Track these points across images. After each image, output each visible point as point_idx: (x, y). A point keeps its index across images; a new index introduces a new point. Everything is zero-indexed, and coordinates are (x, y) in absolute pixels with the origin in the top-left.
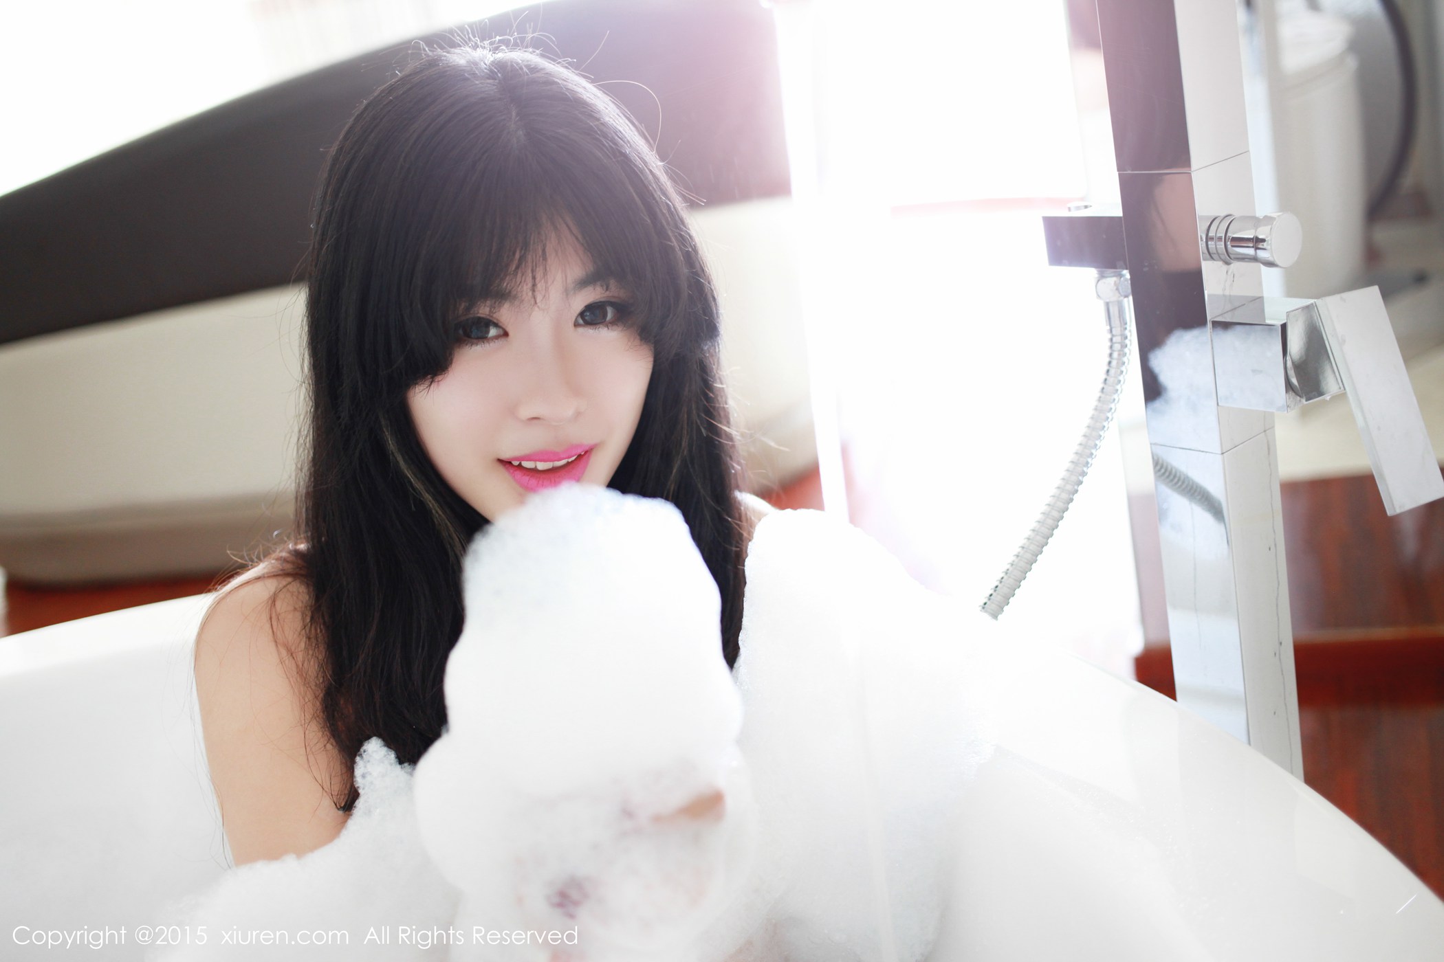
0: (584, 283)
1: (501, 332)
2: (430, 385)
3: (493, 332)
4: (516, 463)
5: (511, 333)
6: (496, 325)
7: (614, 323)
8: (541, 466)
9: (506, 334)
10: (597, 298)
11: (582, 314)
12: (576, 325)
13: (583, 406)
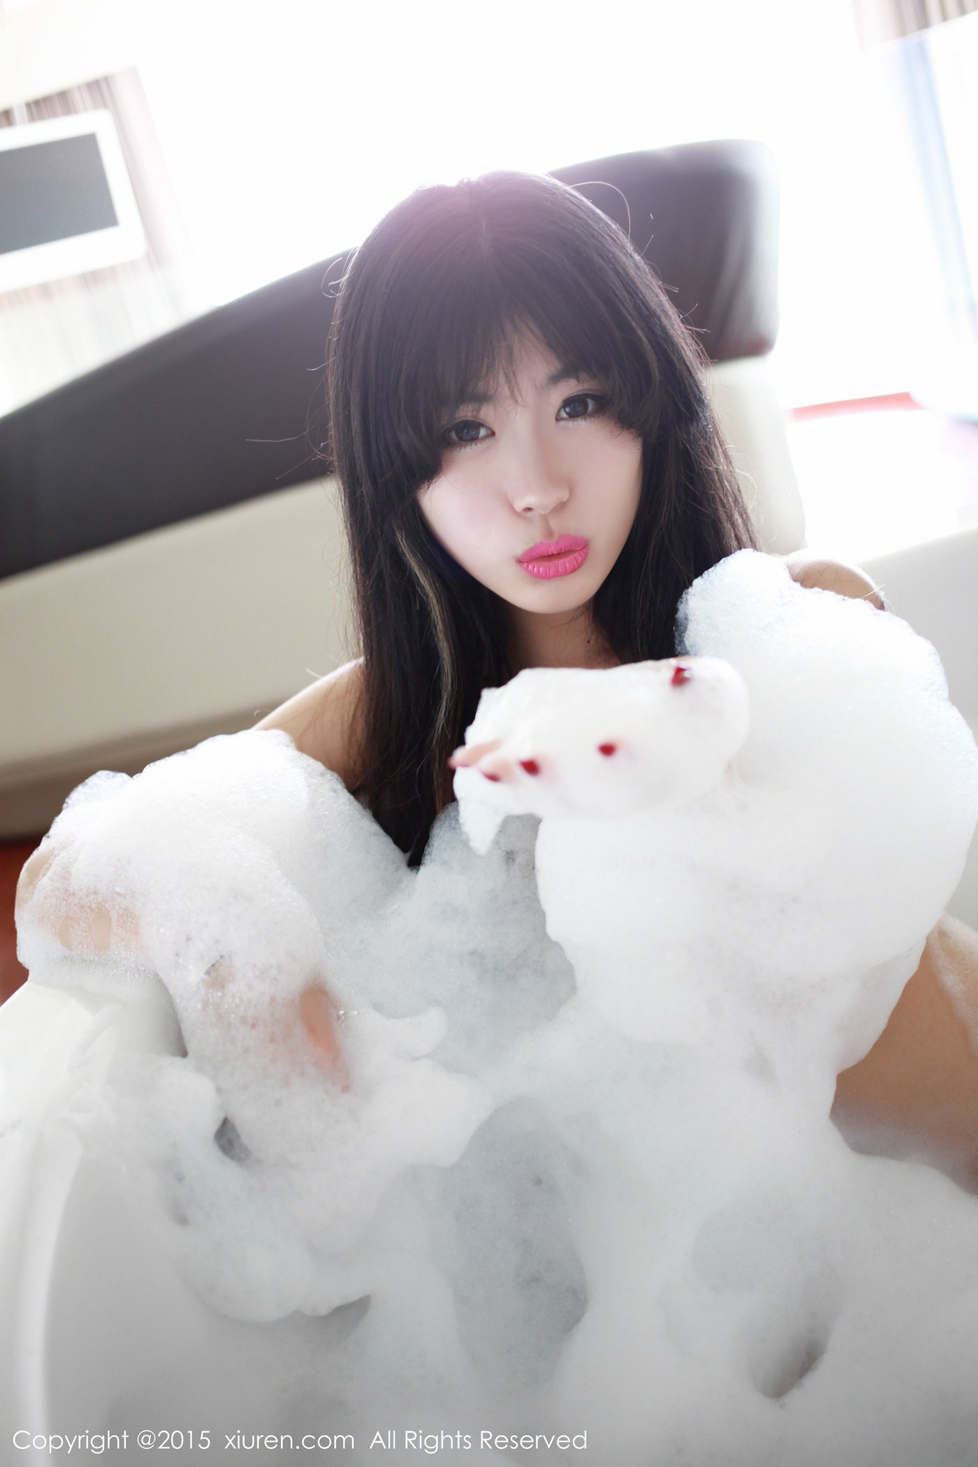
0: (555, 379)
1: (489, 432)
3: (483, 432)
5: (497, 432)
7: (592, 415)
9: (493, 434)
10: (574, 391)
11: (562, 408)
12: (558, 419)
13: (564, 495)
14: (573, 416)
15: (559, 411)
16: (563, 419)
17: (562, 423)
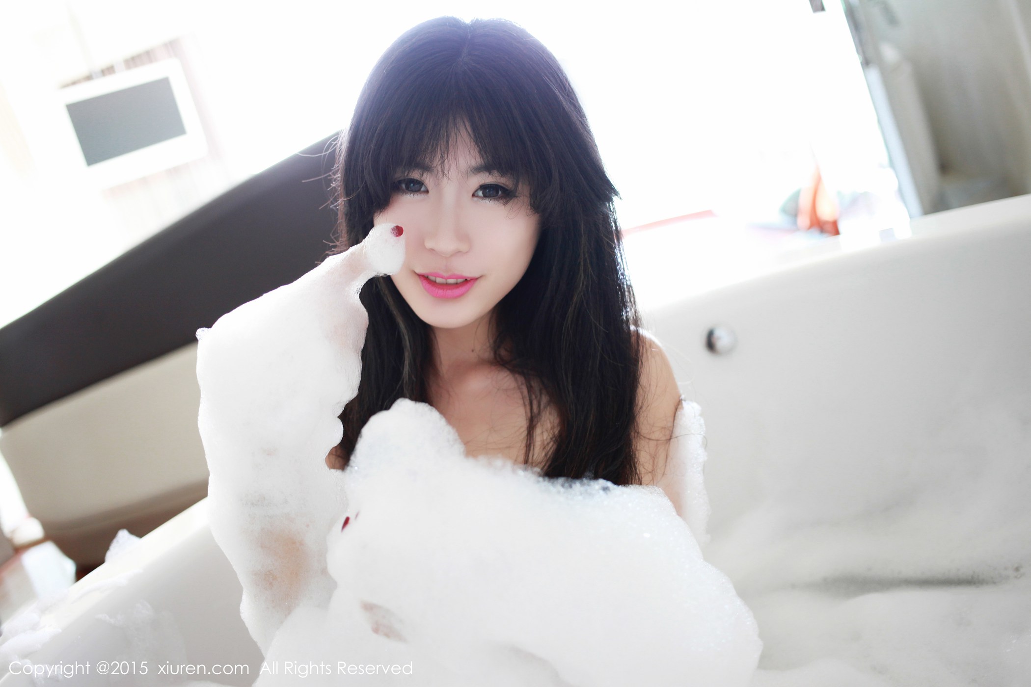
1: (426, 190)
9: (428, 192)
12: (474, 195)
13: (463, 247)
14: (485, 196)
15: (476, 191)
16: (478, 196)
17: (475, 199)
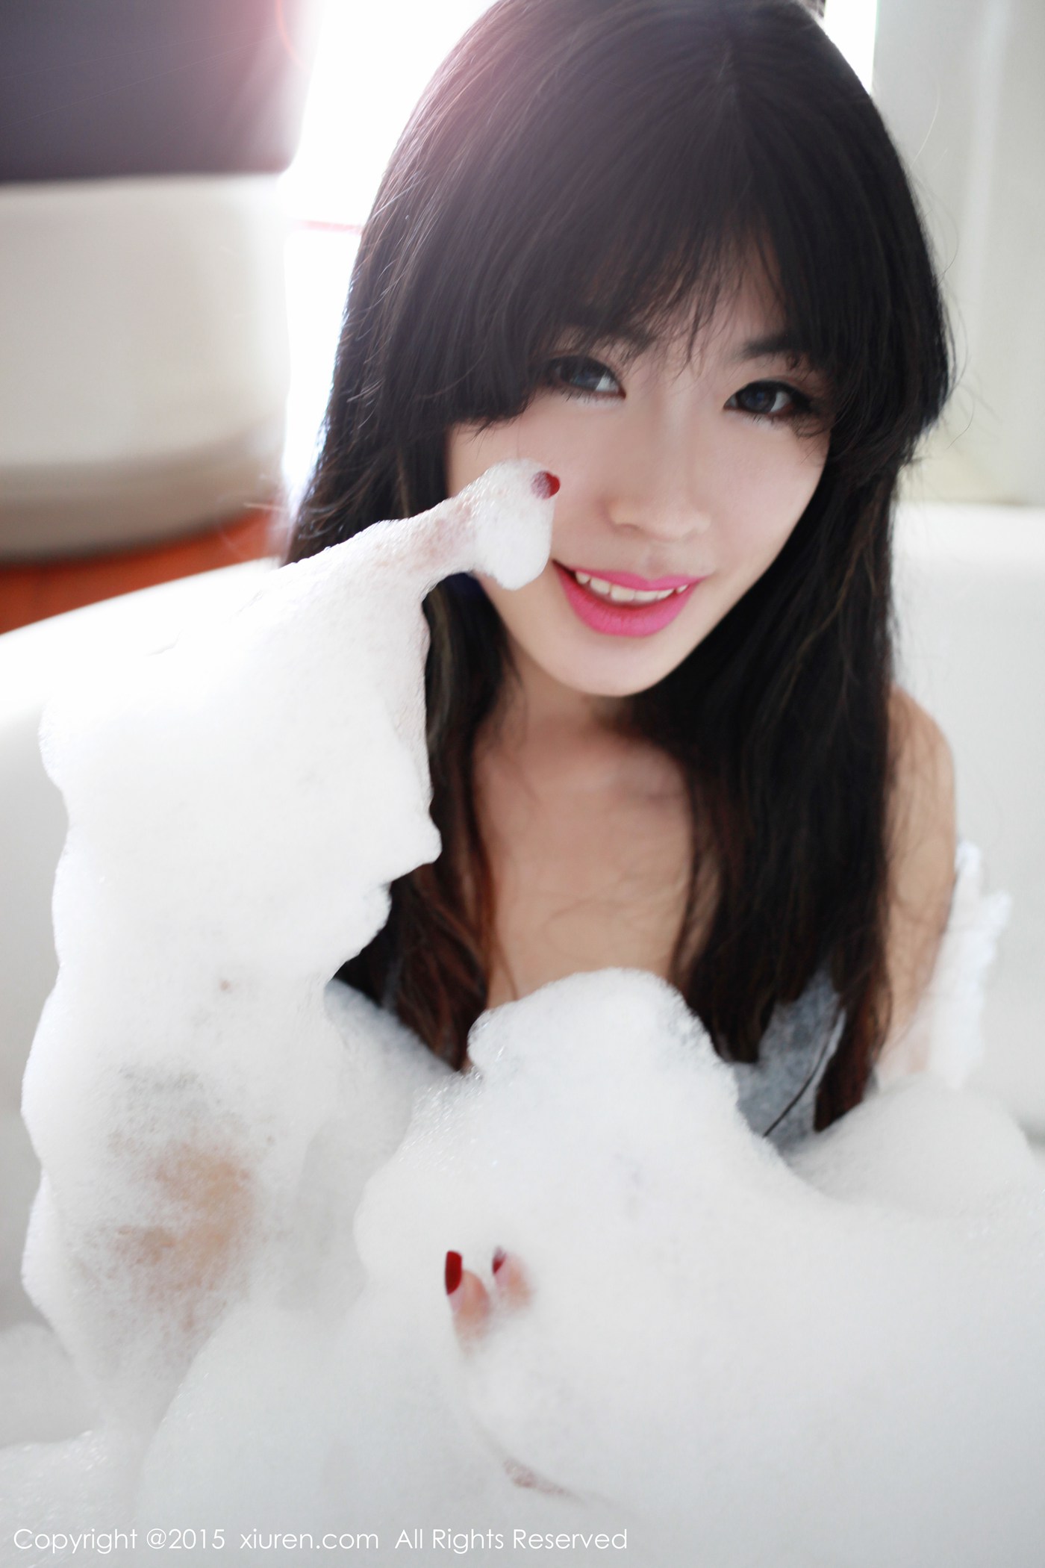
0: (756, 349)
1: (615, 388)
2: (481, 429)
3: (604, 384)
4: (583, 578)
5: (630, 394)
6: (613, 377)
7: (781, 416)
8: (620, 594)
9: (622, 394)
11: (739, 395)
12: (728, 406)
17: (731, 414)
